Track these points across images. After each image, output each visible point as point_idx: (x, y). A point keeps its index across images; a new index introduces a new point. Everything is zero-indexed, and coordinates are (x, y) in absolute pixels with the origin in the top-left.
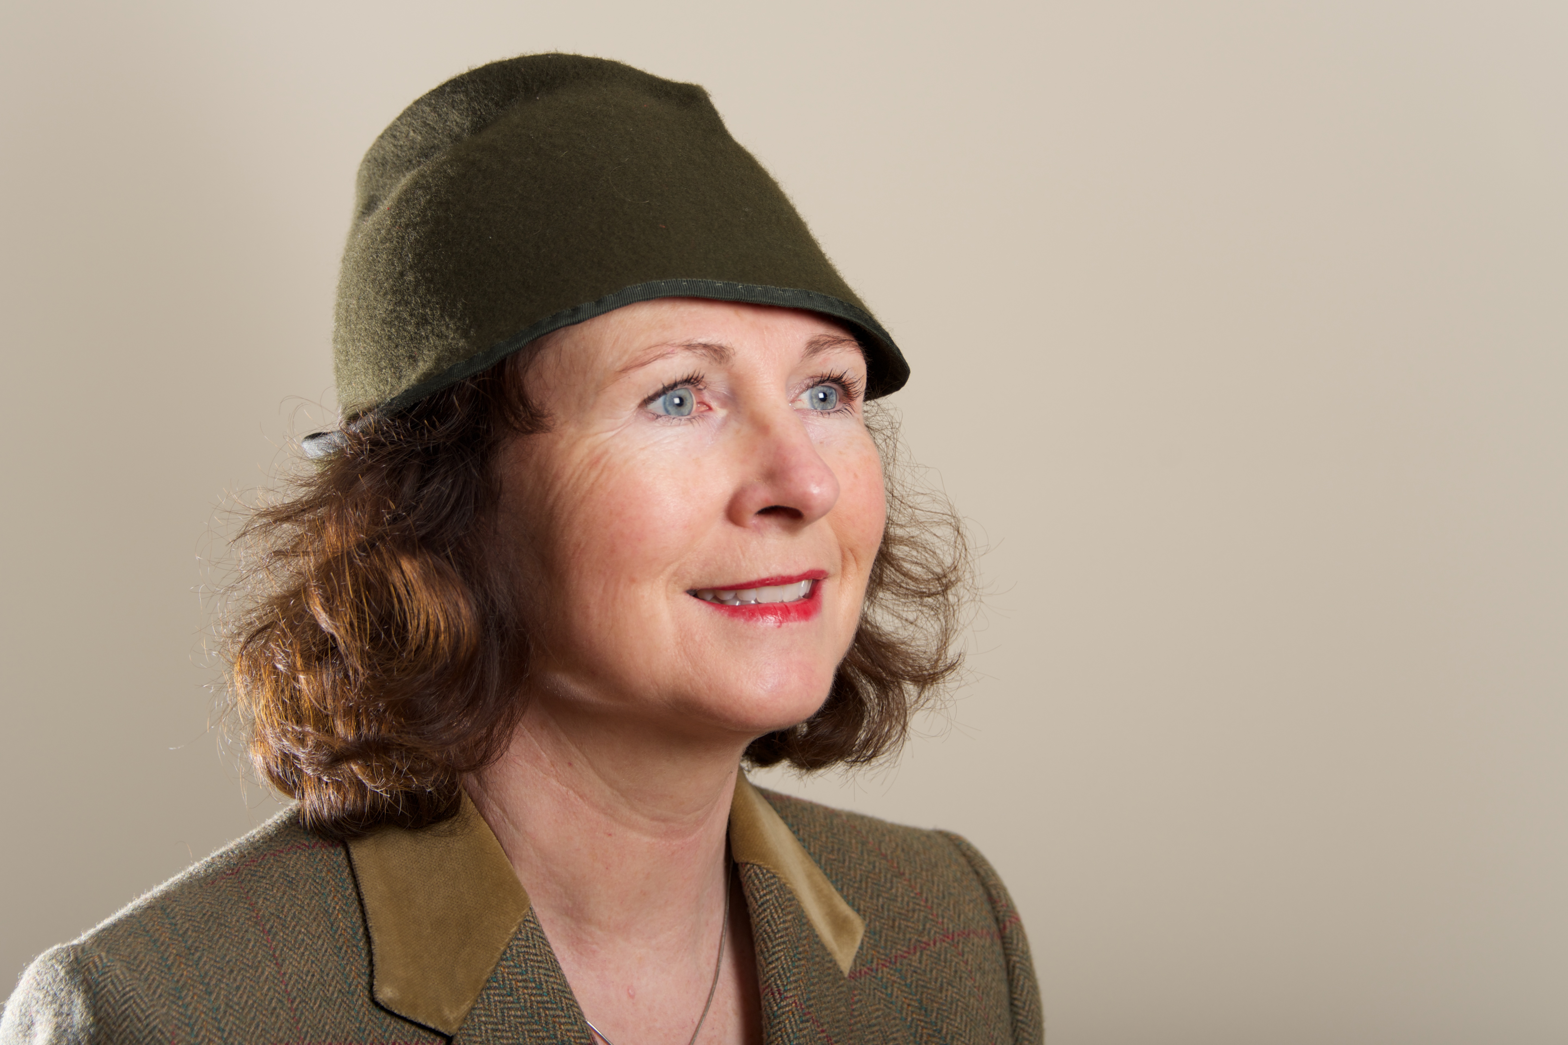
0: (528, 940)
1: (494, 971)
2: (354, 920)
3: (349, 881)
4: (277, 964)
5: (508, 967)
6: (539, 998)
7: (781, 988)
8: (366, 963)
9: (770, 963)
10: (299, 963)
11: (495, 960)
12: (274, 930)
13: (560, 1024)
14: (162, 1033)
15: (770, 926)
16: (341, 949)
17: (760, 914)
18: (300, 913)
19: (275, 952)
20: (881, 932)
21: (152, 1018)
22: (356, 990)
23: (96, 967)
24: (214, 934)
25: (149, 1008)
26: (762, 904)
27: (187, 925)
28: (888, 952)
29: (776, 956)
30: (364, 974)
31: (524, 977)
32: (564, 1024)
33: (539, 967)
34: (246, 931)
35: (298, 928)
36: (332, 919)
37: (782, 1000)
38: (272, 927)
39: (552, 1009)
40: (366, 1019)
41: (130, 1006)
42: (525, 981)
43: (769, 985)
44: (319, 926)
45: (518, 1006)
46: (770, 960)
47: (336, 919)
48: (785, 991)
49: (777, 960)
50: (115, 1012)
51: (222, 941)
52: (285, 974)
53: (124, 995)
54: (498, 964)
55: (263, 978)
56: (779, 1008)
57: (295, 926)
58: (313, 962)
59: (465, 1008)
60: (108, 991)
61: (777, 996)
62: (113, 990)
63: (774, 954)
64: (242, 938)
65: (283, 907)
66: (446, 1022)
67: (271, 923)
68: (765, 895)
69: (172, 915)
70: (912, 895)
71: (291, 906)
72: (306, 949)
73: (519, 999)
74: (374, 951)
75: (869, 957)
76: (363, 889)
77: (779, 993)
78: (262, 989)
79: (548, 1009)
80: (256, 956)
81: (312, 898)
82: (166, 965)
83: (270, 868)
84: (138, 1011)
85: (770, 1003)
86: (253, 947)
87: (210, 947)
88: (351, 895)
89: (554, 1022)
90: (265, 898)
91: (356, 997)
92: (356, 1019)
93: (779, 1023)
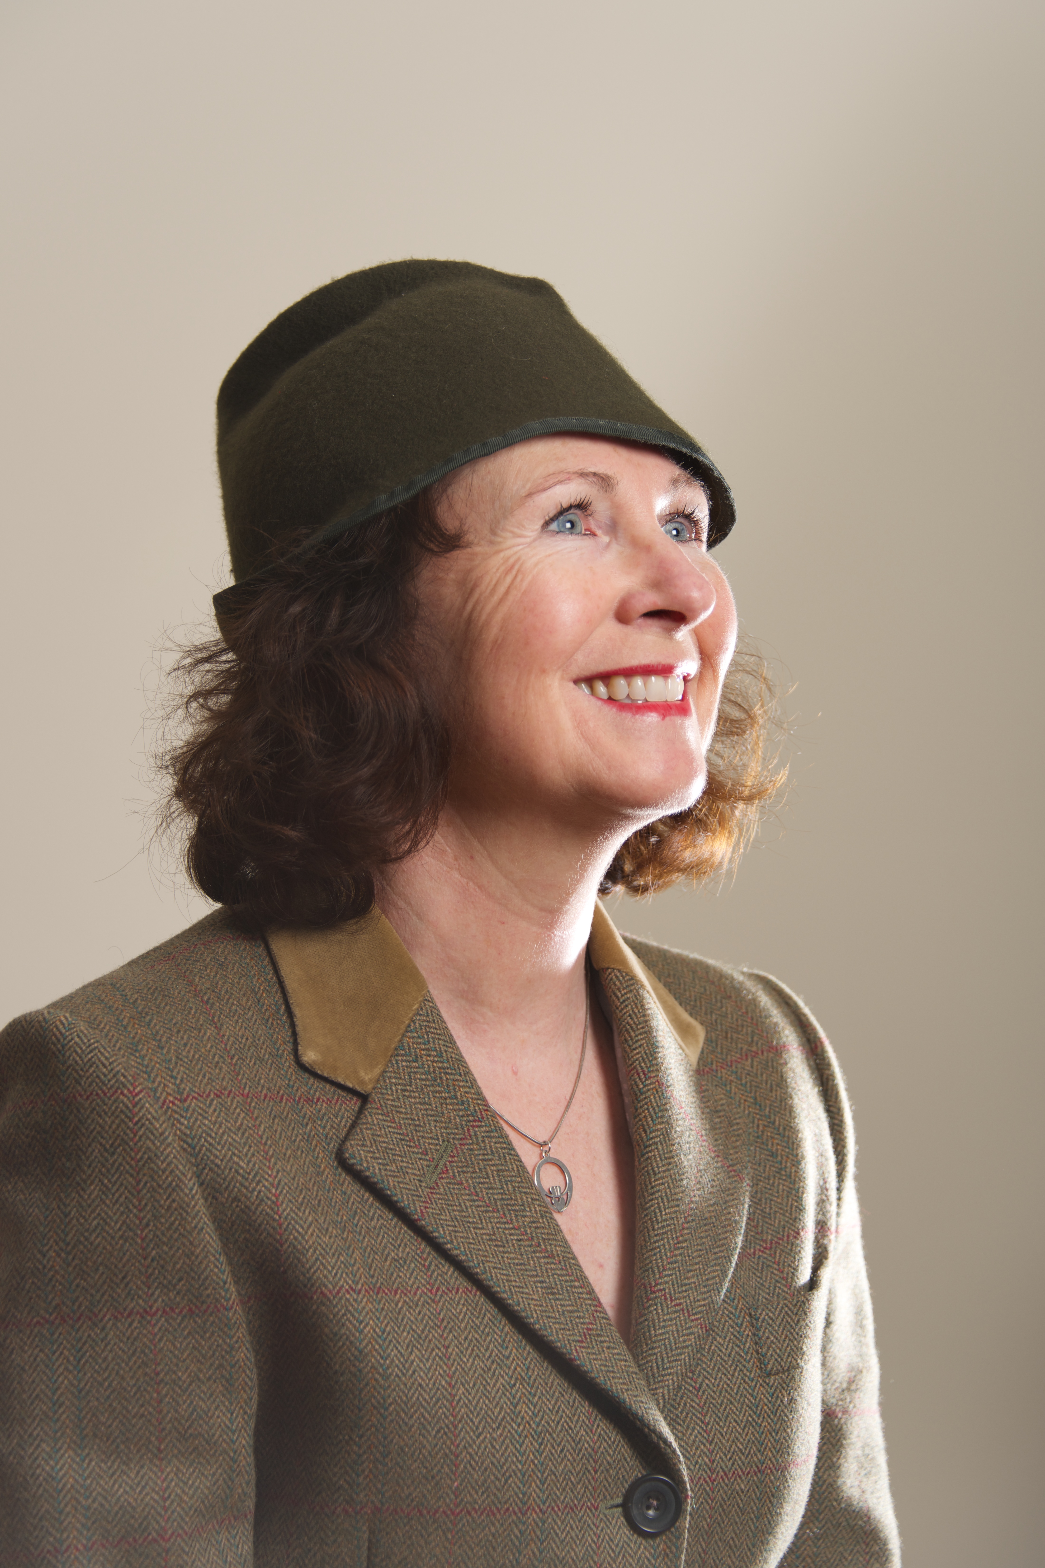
0: (428, 1016)
1: (401, 1041)
2: (276, 999)
3: (269, 967)
4: (216, 1027)
5: (413, 1038)
6: (440, 1065)
7: (645, 1069)
8: (289, 1034)
9: (634, 1049)
10: (235, 1028)
11: (402, 1031)
12: (211, 1001)
13: (459, 1086)
14: (125, 1077)
15: (632, 1018)
16: (268, 1021)
17: (622, 1009)
18: (232, 989)
19: (213, 1018)
20: (717, 1041)
21: (115, 1064)
22: (283, 1053)
23: (63, 1024)
24: (160, 1003)
25: (112, 1056)
26: (624, 1001)
27: (136, 996)
28: (724, 1057)
29: (639, 1043)
30: (289, 1042)
31: (427, 1047)
32: (462, 1087)
33: (439, 1039)
34: (188, 1001)
35: (231, 1001)
36: (258, 996)
37: (646, 1080)
38: (209, 999)
39: (452, 1074)
40: (293, 1078)
41: (96, 1055)
42: (428, 1049)
43: (635, 1068)
44: (248, 1000)
45: (423, 1070)
46: (634, 1046)
47: (261, 996)
48: (649, 1072)
49: (640, 1046)
50: (82, 1060)
51: (167, 1008)
52: (224, 1036)
53: (90, 1045)
54: (404, 1035)
55: (206, 1038)
56: (645, 1086)
57: (228, 999)
58: (246, 1028)
59: (378, 1070)
60: (75, 1043)
61: (642, 1076)
62: (80, 1042)
63: (637, 1041)
64: (185, 1006)
65: (217, 984)
66: (362, 1082)
67: (208, 995)
68: (626, 994)
69: (121, 989)
70: (740, 1013)
71: (224, 983)
72: (239, 1017)
73: (423, 1065)
74: (297, 1023)
75: (709, 1060)
76: (284, 973)
77: (644, 1074)
78: (205, 1046)
79: (449, 1074)
80: (198, 1020)
81: (240, 978)
82: (122, 1025)
83: (201, 954)
84: (103, 1059)
85: (636, 1082)
86: (195, 1013)
87: (158, 1012)
88: (272, 978)
89: (454, 1085)
90: (201, 977)
91: (283, 1060)
92: (285, 1077)
93: (645, 1098)
